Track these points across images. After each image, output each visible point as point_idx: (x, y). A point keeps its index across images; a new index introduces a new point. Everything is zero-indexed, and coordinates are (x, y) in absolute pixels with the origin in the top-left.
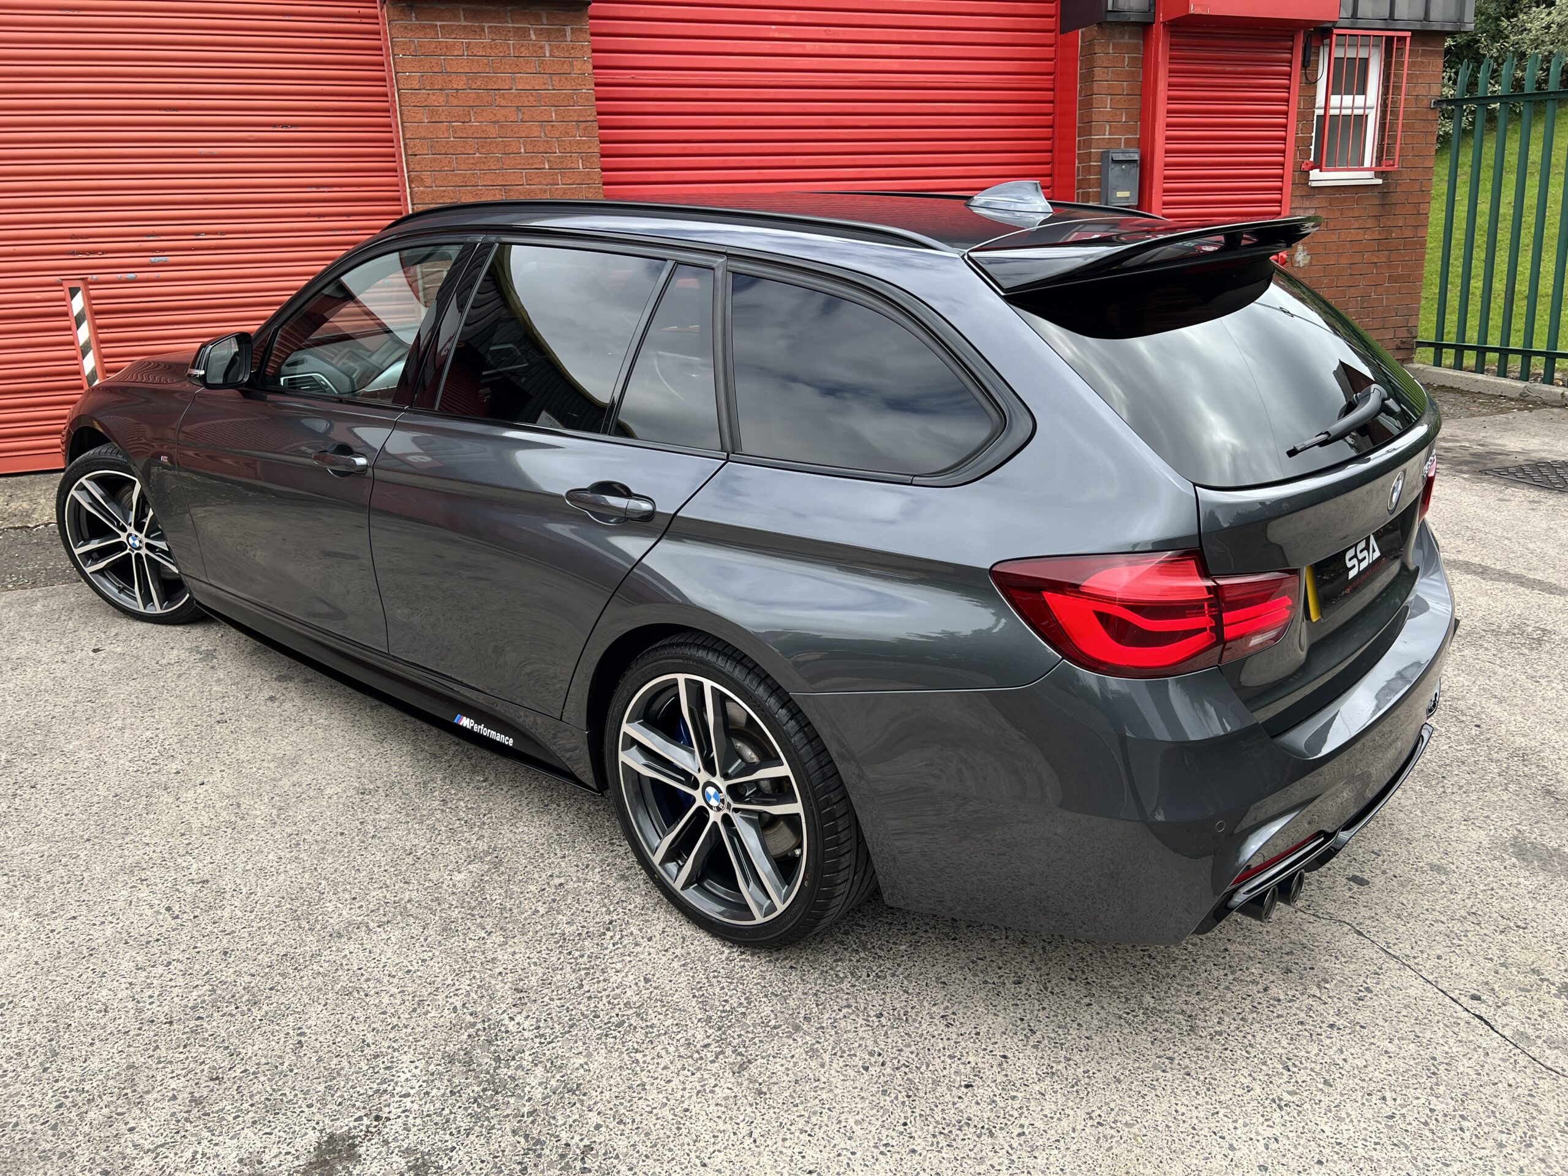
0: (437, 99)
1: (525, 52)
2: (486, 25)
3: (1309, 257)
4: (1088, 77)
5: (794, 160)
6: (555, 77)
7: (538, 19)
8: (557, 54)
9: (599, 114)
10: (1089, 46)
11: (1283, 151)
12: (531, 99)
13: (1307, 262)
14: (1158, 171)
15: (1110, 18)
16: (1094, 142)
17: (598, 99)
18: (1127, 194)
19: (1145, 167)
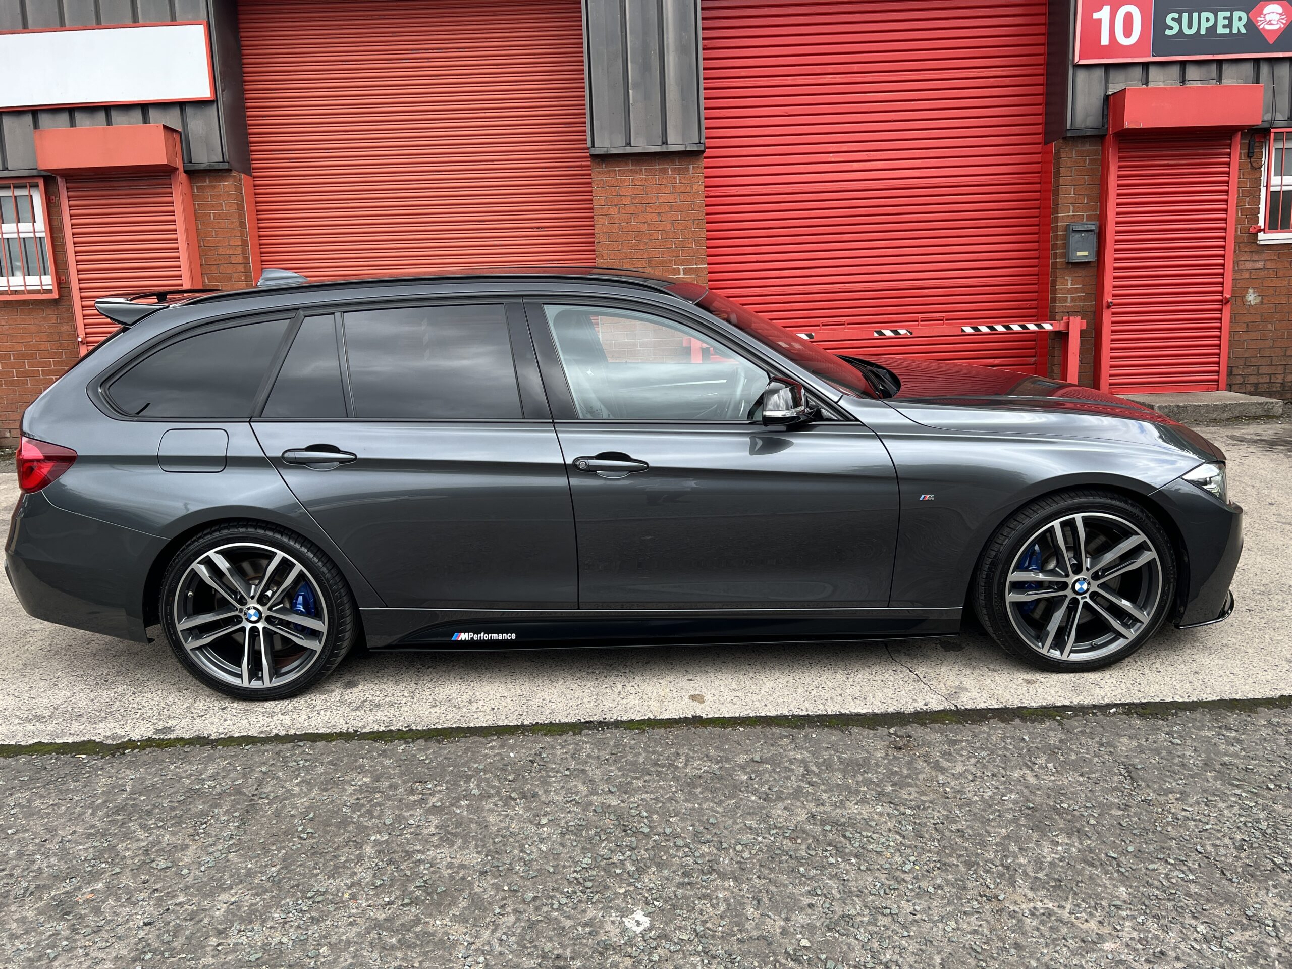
0: (614, 211)
1: (665, 182)
2: (644, 168)
3: (1260, 298)
4: (1058, 174)
5: (842, 237)
6: (681, 195)
7: (673, 162)
8: (683, 181)
9: (707, 214)
10: (1058, 153)
11: (1225, 219)
12: (667, 208)
13: (1258, 300)
14: (1110, 237)
15: (1069, 134)
16: (1060, 218)
17: (706, 206)
18: (1086, 253)
19: (1101, 235)
